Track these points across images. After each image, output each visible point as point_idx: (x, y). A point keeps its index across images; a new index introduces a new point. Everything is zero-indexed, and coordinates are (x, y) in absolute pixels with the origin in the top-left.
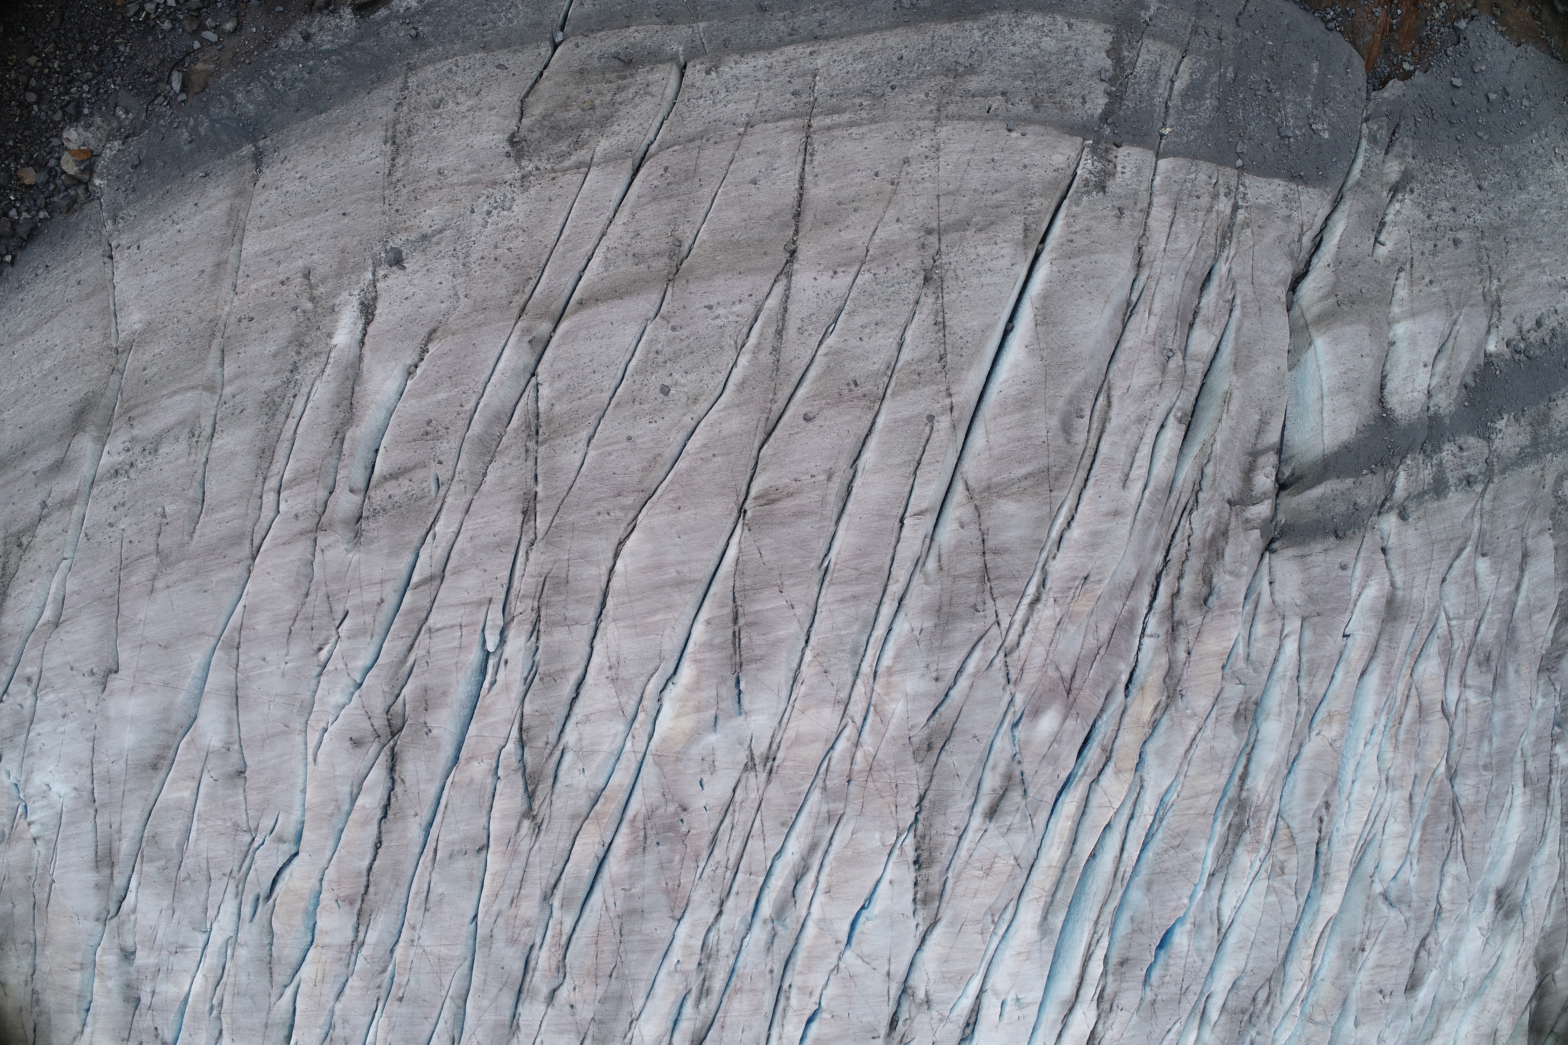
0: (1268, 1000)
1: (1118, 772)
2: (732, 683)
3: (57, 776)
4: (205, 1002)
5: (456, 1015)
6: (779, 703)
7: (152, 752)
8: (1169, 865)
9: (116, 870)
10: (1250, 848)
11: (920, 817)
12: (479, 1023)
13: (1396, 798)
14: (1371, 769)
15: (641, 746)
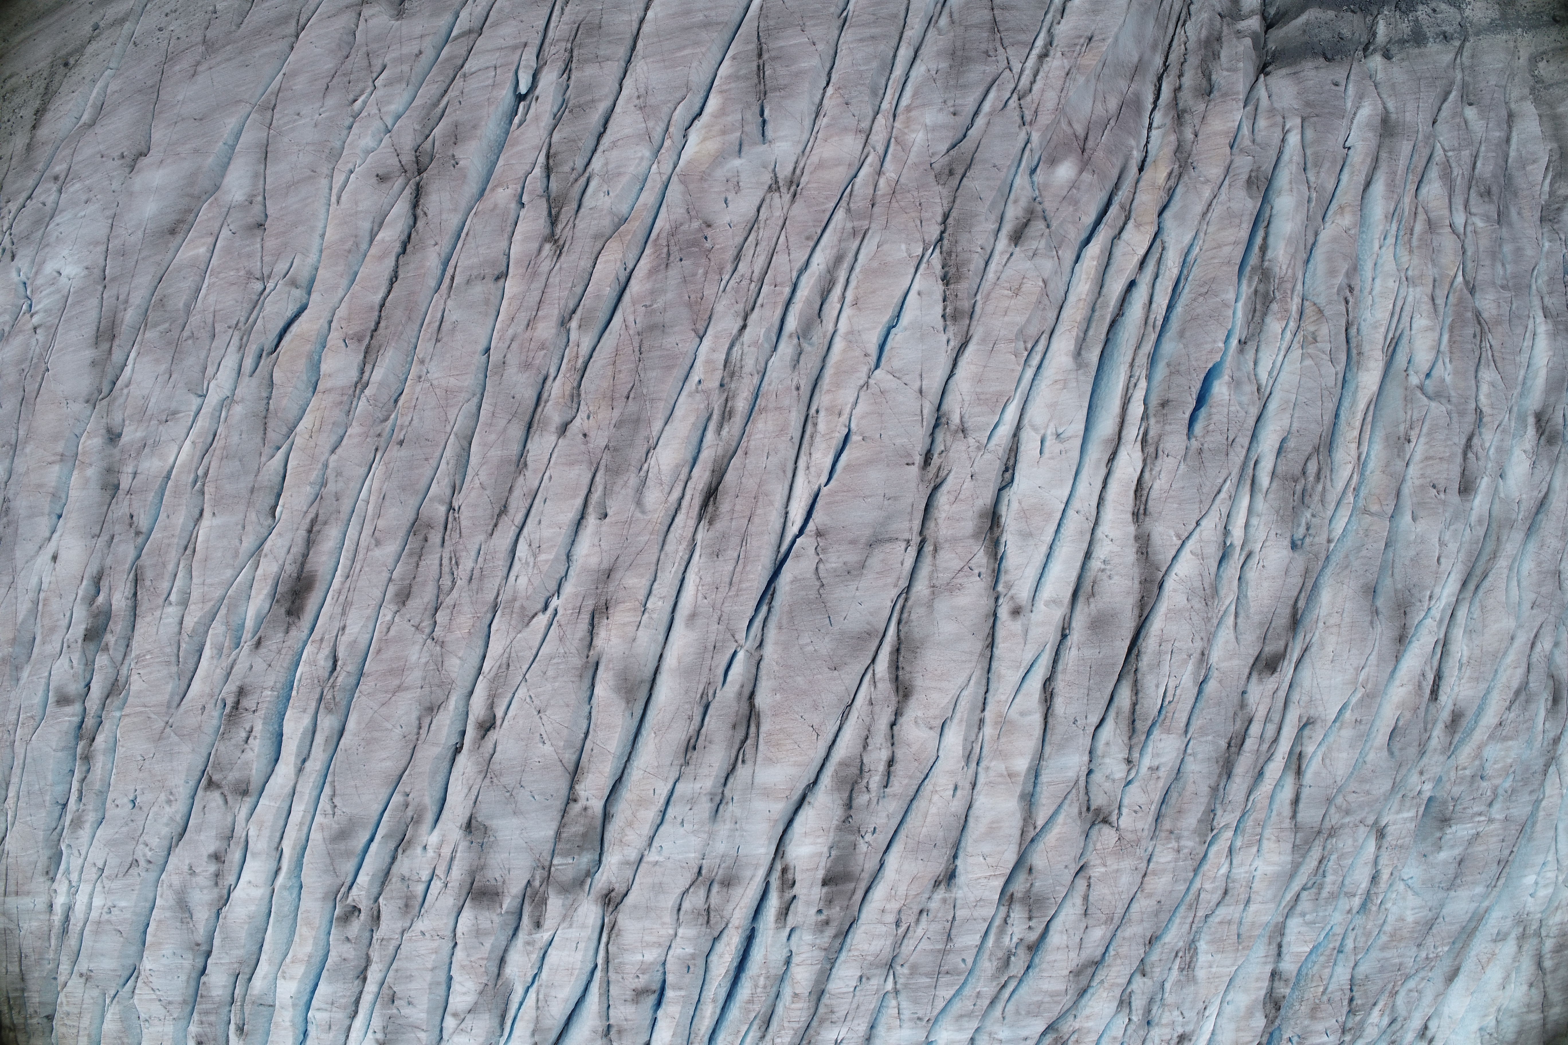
0: (1318, 477)
1: (1138, 226)
2: (757, 110)
3: (70, 260)
4: (189, 472)
5: (459, 456)
6: (802, 132)
7: (174, 217)
8: (1199, 311)
9: (117, 342)
10: (1279, 316)
11: (945, 235)
12: (483, 462)
13: (1417, 294)
14: (1388, 264)
15: (667, 168)
